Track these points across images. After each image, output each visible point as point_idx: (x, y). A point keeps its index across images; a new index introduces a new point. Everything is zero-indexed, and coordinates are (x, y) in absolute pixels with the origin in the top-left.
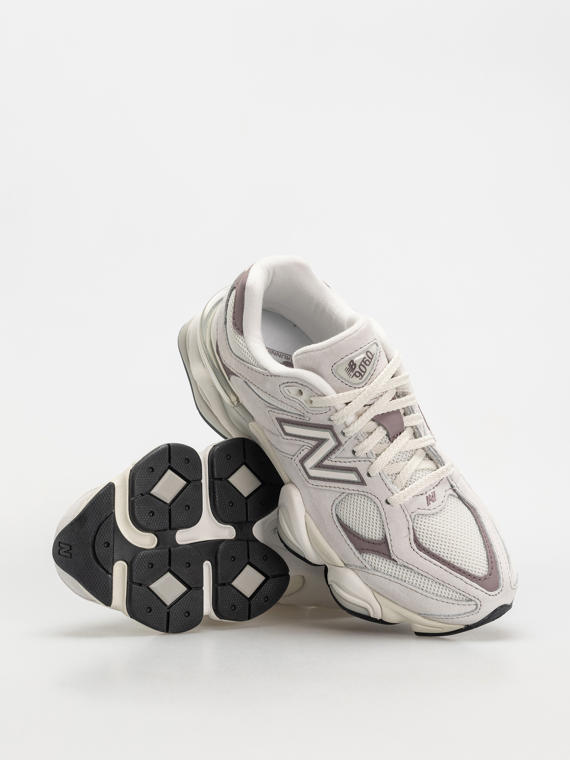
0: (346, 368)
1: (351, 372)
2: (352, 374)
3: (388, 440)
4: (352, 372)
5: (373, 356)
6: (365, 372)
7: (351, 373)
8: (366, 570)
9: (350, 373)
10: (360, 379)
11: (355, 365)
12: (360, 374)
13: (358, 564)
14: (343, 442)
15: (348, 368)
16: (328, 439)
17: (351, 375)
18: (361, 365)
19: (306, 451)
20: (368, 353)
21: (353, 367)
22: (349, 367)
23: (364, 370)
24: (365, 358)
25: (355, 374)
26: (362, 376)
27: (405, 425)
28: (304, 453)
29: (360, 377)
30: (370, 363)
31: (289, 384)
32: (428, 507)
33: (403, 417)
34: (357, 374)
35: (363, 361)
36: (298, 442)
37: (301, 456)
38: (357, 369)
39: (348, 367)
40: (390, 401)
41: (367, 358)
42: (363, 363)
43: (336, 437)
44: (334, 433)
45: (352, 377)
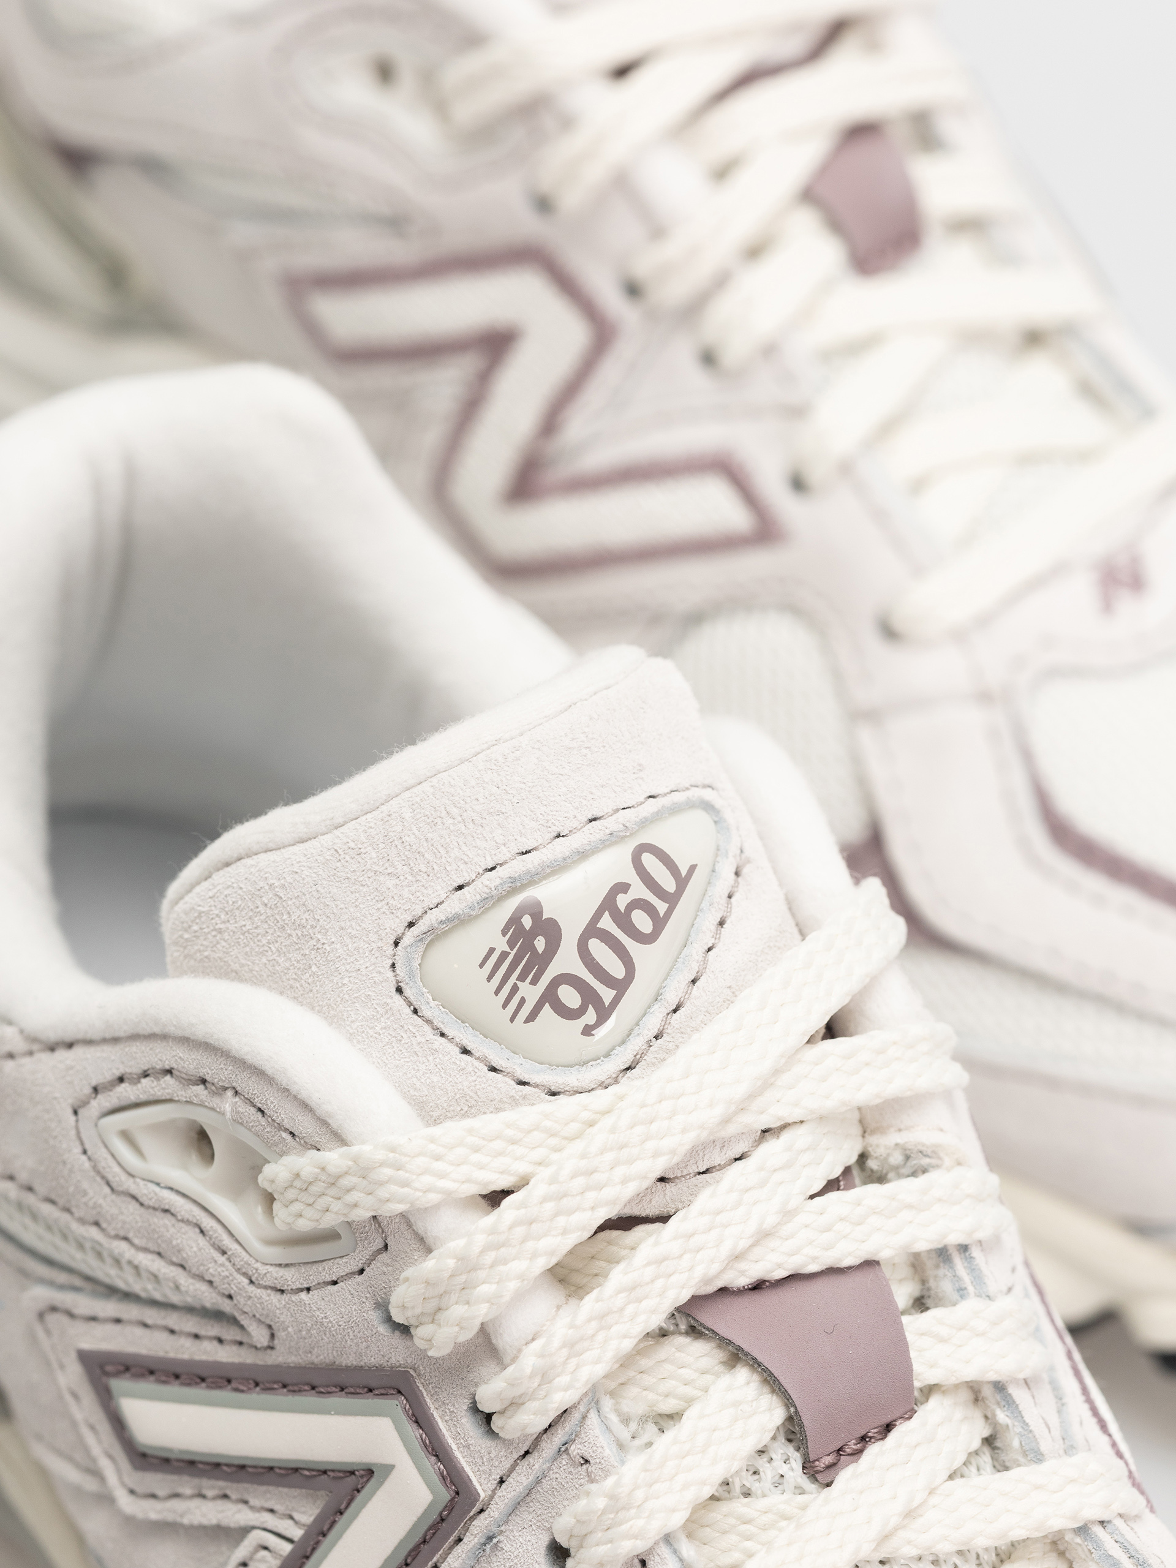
0: (492, 950)
1: (522, 978)
2: (531, 993)
3: (794, 1470)
4: (534, 982)
5: (682, 883)
6: (621, 986)
7: (525, 988)
9: (515, 989)
10: (588, 1031)
11: (551, 931)
12: (589, 996)
14: (482, 1486)
15: (504, 955)
17: (523, 1001)
18: (592, 930)
20: (648, 859)
21: (540, 944)
22: (511, 943)
23: (617, 970)
24: (623, 888)
25: (550, 997)
26: (604, 1013)
27: (923, 1373)
29: (590, 1016)
30: (660, 923)
31: (127, 1092)
33: (905, 1319)
34: (569, 996)
35: (608, 904)
36: (212, 1511)
38: (567, 961)
39: (502, 945)
40: (812, 1197)
41: (639, 891)
42: (606, 923)
43: (436, 1449)
44: (420, 1419)
45: (532, 1017)
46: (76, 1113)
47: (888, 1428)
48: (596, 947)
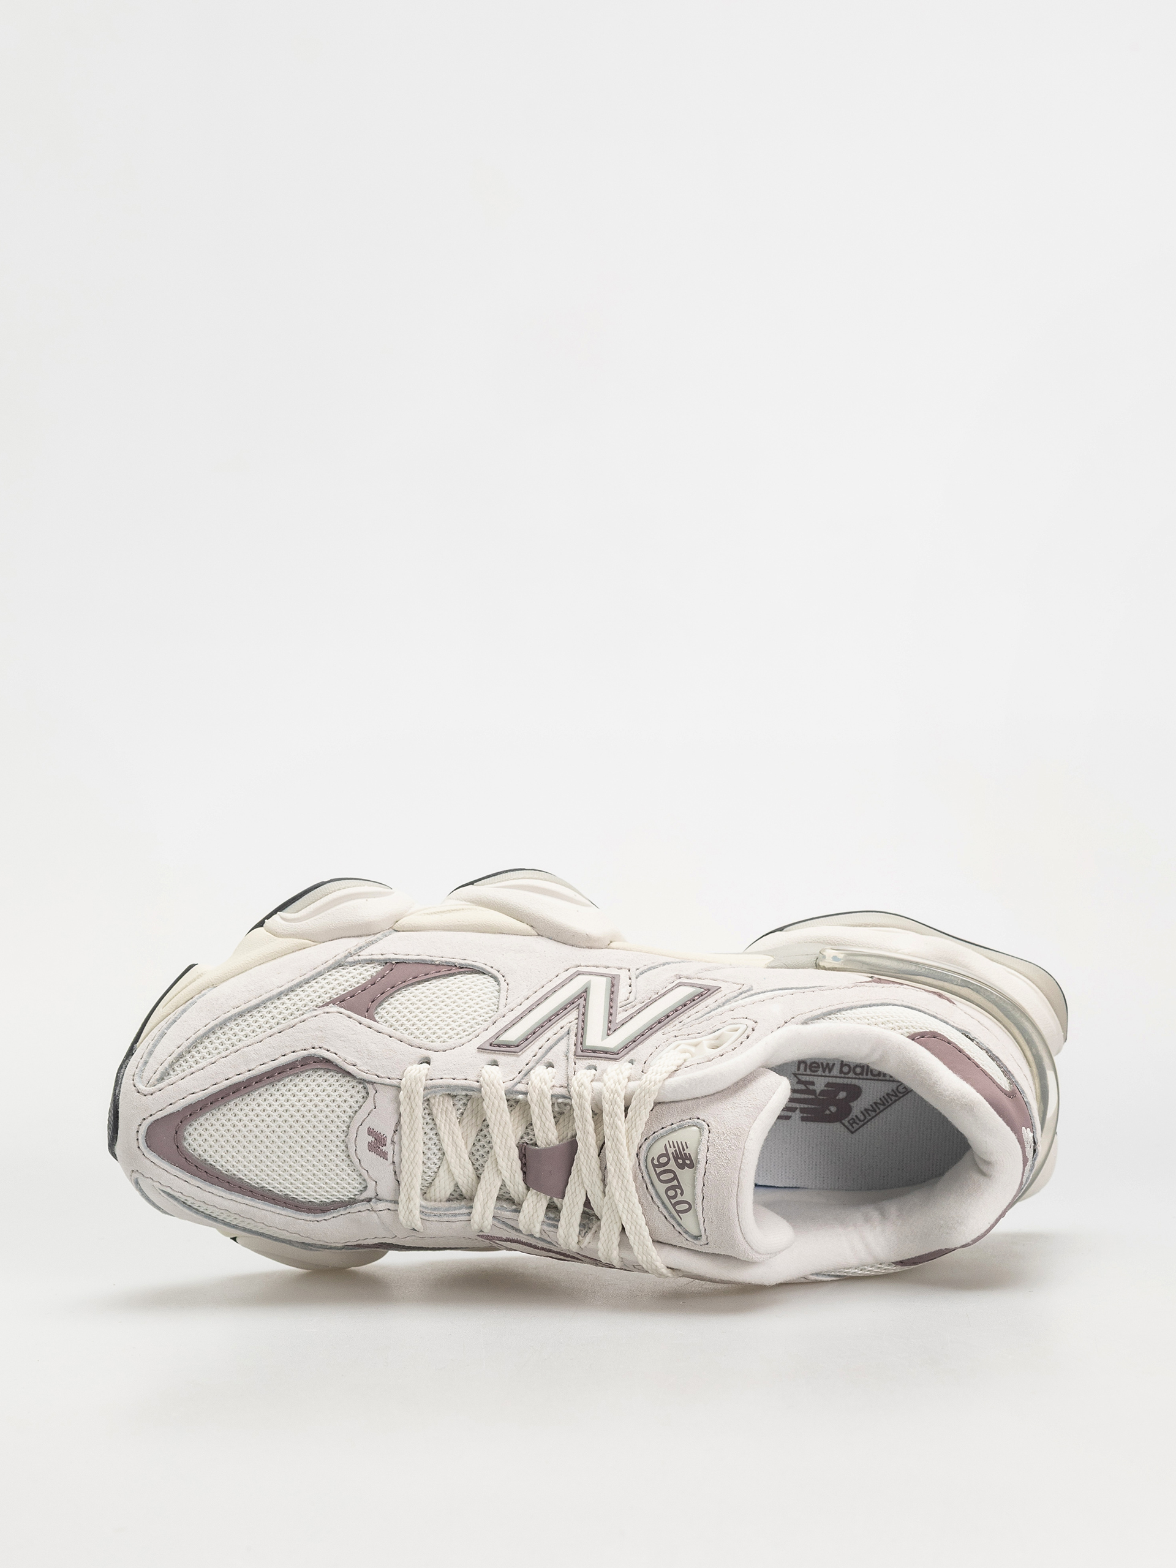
0: (687, 1148)
1: (676, 1151)
3: (526, 1140)
4: (673, 1153)
5: (678, 1212)
6: (658, 1175)
7: (673, 1150)
9: (674, 1147)
10: (653, 1159)
11: (681, 1167)
12: (661, 1165)
15: (684, 1150)
16: (605, 1039)
17: (670, 1147)
18: (675, 1178)
20: (687, 1206)
21: (680, 1161)
22: (685, 1154)
23: (663, 1177)
24: (682, 1194)
25: (666, 1155)
26: (655, 1166)
27: (533, 1191)
28: (623, 991)
29: (656, 1162)
30: (670, 1198)
32: (365, 1128)
33: (548, 1197)
34: (664, 1160)
35: (680, 1187)
36: (650, 993)
37: (624, 983)
38: (672, 1165)
39: (687, 1151)
41: (679, 1198)
42: (675, 1183)
45: (665, 1146)
47: (524, 1173)
48: (671, 1176)
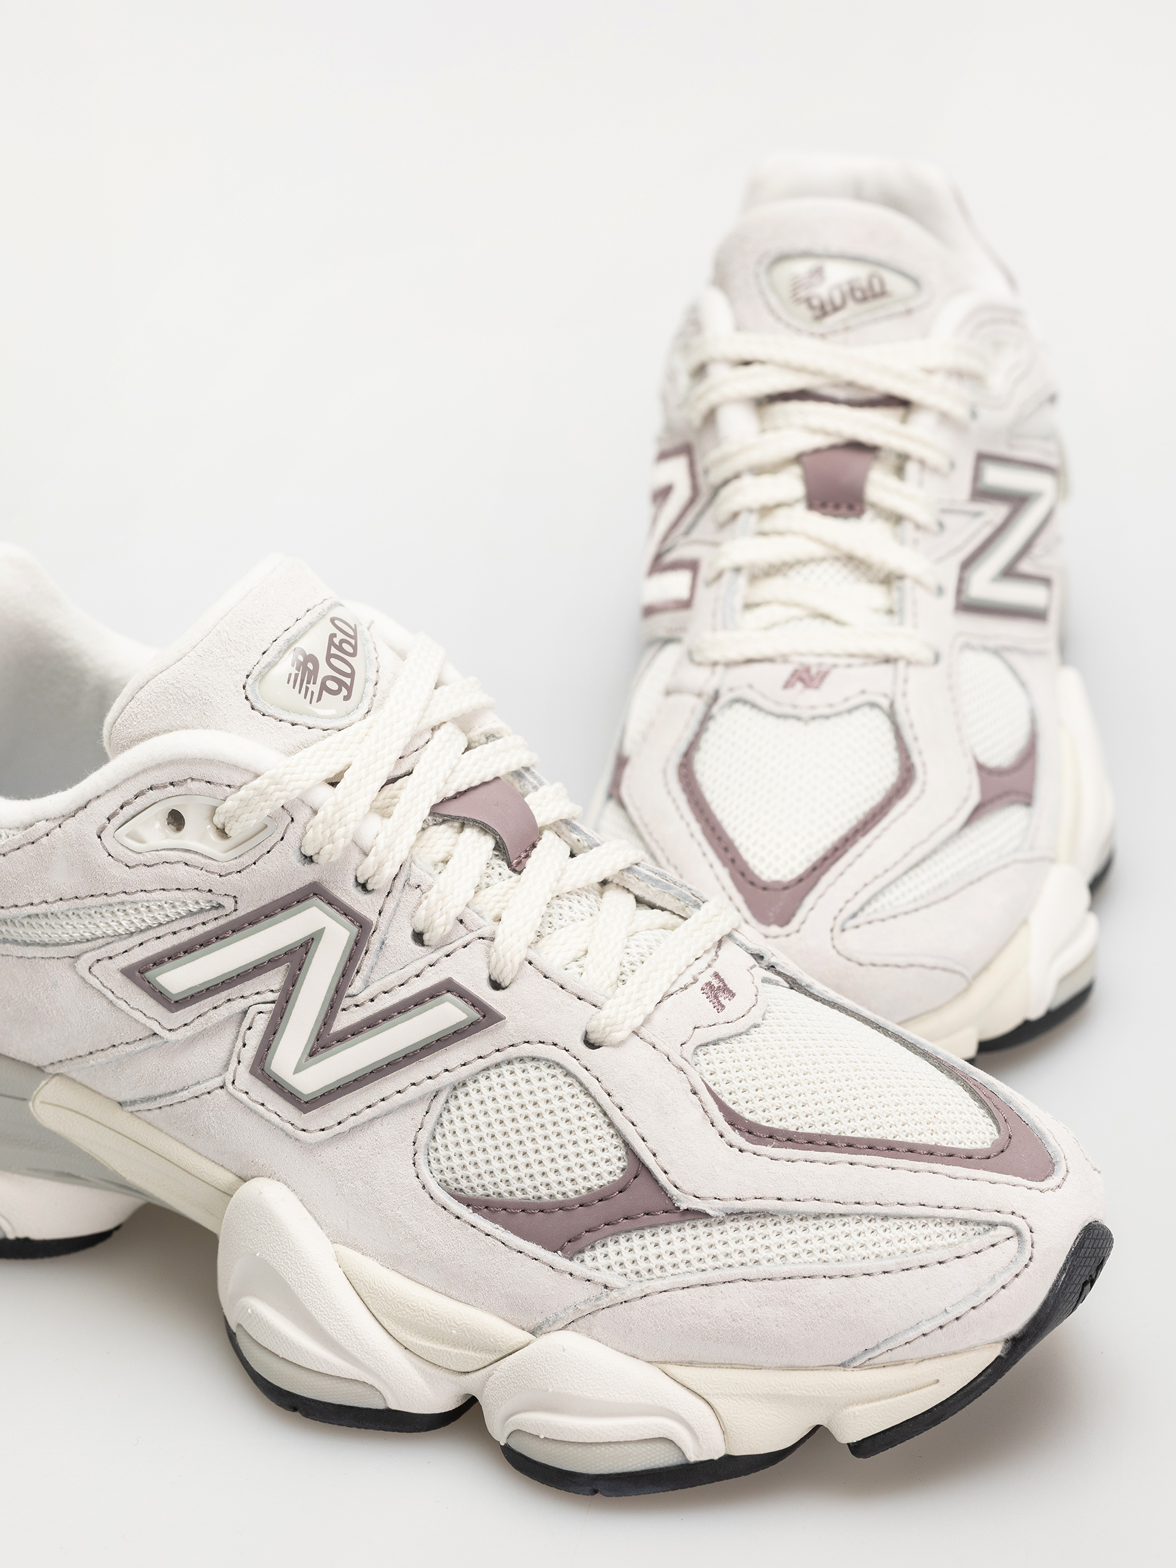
1: (308, 682)
2: (315, 688)
3: (506, 871)
4: (314, 683)
5: (355, 629)
6: (352, 676)
7: (311, 687)
8: (614, 1294)
9: (307, 688)
10: (346, 698)
11: (312, 659)
12: (341, 683)
13: (579, 1293)
14: (372, 917)
15: (296, 675)
16: (321, 932)
17: (313, 693)
18: (329, 656)
19: (261, 1024)
20: (337, 622)
21: (310, 666)
22: (298, 669)
23: (347, 670)
24: (333, 636)
25: (324, 687)
26: (350, 689)
27: (540, 821)
28: (254, 1039)
29: (344, 692)
30: (355, 647)
32: (723, 1016)
33: (520, 795)
34: (333, 685)
35: (331, 643)
36: (225, 1011)
37: (249, 1055)
38: (324, 671)
39: (294, 671)
40: (463, 753)
41: (340, 636)
42: (334, 651)
43: (346, 912)
44: (332, 902)
45: (319, 699)
46: (99, 837)
47: (534, 845)
48: (334, 662)
